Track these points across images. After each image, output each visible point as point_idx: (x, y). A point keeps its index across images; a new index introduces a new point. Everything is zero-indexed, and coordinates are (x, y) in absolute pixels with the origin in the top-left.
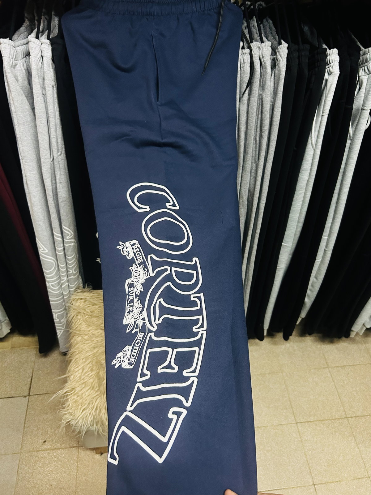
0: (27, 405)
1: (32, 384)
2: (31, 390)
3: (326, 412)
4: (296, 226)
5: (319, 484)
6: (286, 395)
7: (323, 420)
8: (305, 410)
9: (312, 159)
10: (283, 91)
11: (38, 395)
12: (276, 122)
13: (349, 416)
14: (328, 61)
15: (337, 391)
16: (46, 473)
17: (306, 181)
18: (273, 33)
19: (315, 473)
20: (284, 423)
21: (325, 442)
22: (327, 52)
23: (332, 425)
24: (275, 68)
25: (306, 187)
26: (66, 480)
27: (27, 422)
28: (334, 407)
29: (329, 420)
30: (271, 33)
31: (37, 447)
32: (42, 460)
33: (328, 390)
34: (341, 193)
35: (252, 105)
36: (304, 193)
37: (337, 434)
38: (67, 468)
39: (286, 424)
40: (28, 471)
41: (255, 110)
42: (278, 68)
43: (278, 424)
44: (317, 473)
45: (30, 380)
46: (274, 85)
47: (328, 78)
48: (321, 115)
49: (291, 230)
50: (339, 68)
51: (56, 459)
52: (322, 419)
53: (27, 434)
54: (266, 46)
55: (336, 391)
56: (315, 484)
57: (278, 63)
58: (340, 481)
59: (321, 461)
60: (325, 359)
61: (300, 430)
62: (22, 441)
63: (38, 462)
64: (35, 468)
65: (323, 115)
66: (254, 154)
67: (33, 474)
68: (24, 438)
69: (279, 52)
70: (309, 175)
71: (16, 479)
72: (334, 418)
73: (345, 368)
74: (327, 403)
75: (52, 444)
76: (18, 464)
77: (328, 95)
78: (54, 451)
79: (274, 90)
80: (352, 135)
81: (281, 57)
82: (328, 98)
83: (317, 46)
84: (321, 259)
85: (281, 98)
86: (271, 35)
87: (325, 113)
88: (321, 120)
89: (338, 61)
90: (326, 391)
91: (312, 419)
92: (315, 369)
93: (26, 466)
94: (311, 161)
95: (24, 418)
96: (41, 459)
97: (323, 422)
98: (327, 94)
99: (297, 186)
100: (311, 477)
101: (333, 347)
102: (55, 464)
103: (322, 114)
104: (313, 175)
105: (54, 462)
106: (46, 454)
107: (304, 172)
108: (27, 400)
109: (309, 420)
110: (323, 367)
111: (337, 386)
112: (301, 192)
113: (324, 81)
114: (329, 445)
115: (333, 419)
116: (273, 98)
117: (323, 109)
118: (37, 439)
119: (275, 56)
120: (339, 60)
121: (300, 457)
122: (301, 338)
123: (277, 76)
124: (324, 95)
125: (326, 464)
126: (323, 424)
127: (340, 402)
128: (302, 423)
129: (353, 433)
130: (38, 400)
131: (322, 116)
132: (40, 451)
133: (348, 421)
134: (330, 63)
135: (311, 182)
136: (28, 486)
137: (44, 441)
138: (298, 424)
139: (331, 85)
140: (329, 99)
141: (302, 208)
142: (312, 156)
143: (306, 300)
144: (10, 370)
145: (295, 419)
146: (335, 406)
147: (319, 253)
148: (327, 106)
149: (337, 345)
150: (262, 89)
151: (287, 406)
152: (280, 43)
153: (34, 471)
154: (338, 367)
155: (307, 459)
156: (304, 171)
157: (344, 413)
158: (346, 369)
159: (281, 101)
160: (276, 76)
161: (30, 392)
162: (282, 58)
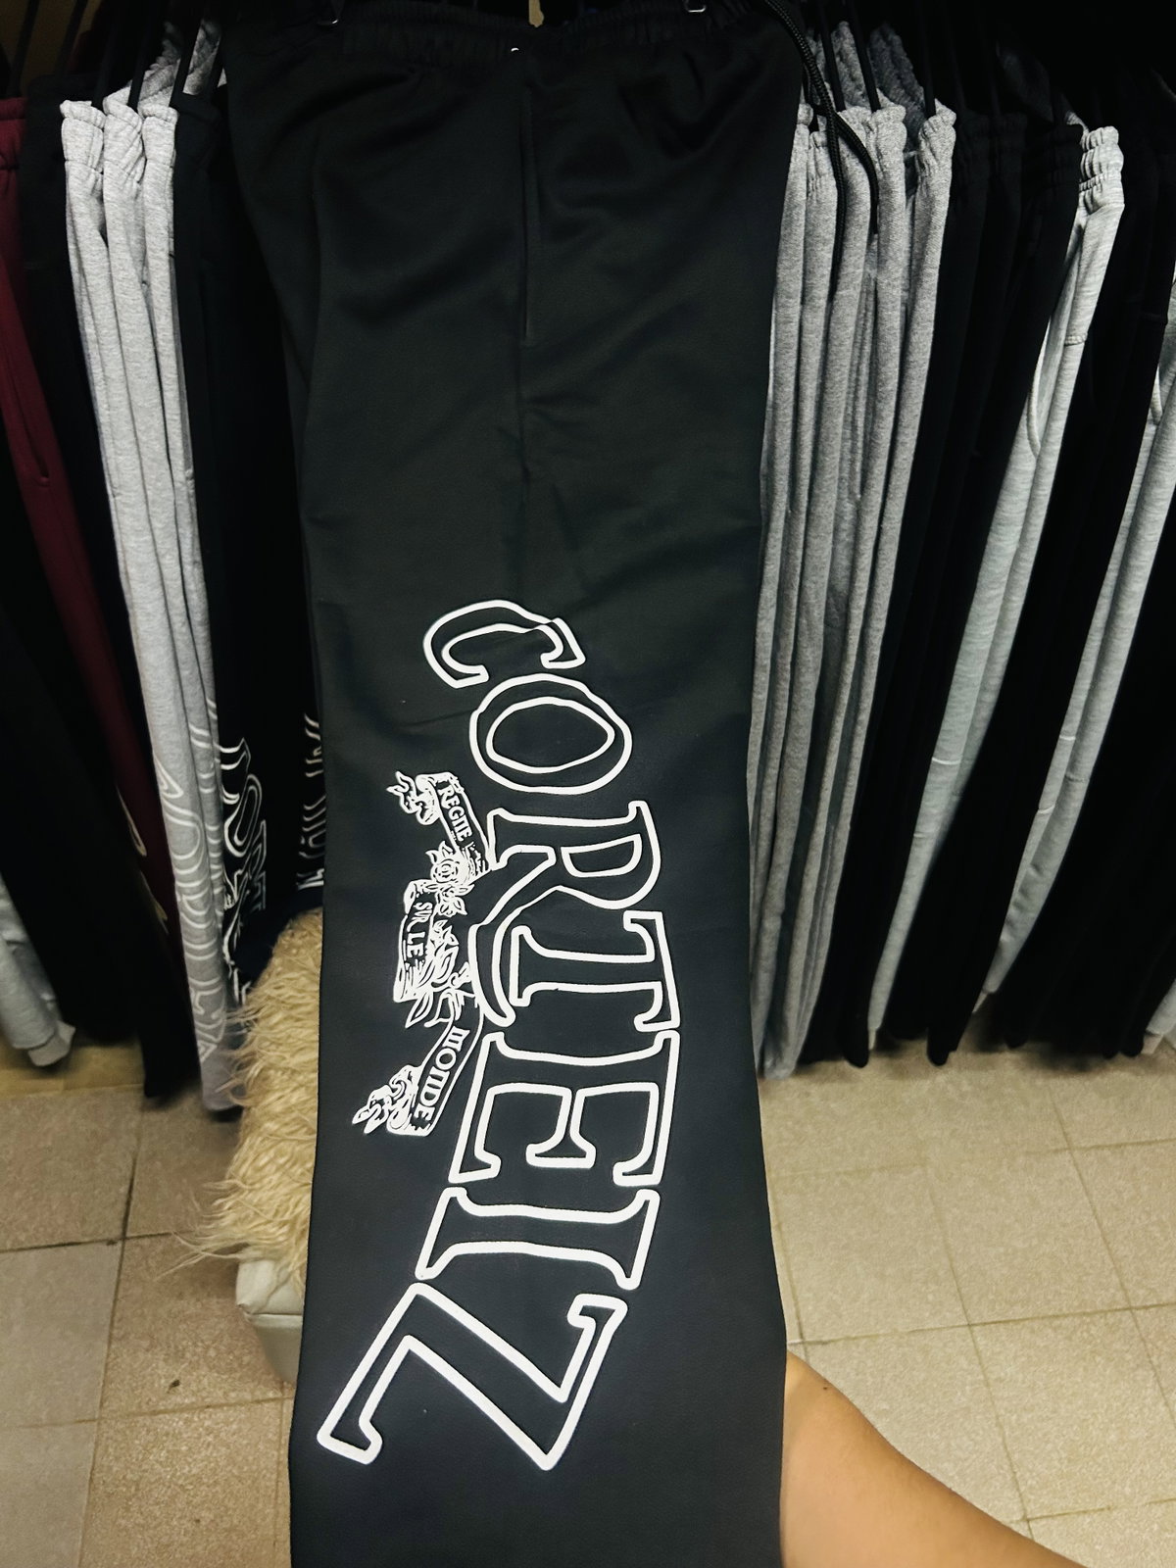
0: (117, 1268)
1: (133, 1203)
2: (130, 1220)
3: (1063, 1291)
4: (974, 702)
5: (1041, 1518)
6: (935, 1238)
7: (1057, 1317)
8: (997, 1284)
9: (1029, 486)
10: (940, 266)
11: (153, 1239)
12: (917, 369)
13: (1138, 1304)
14: (1087, 167)
15: (1100, 1225)
16: (180, 1482)
17: (1011, 558)
18: (902, 76)
19: (1029, 1482)
20: (931, 1326)
21: (1062, 1386)
22: (1083, 138)
23: (1082, 1333)
24: (916, 191)
25: (1010, 575)
26: (243, 1503)
27: (120, 1320)
28: (1087, 1274)
29: (1074, 1315)
30: (899, 78)
31: (150, 1400)
32: (165, 1442)
33: (1069, 1221)
34: (1124, 597)
35: (840, 313)
36: (1001, 597)
37: (1098, 1359)
38: (246, 1469)
39: (938, 1329)
40: (124, 1478)
41: (852, 329)
42: (925, 193)
43: (911, 1329)
44: (1037, 1482)
45: (124, 1189)
46: (912, 247)
47: (1087, 222)
48: (1062, 343)
49: (957, 714)
50: (1121, 189)
51: (210, 1439)
52: (1050, 1313)
53: (119, 1360)
54: (889, 119)
55: (1096, 1224)
56: (1029, 1516)
57: (923, 175)
58: (1109, 1508)
59: (1049, 1447)
60: (1061, 1122)
61: (981, 1348)
62: (104, 1381)
63: (153, 1447)
64: (145, 1467)
65: (1069, 345)
66: (847, 470)
67: (138, 1485)
68: (109, 1373)
69: (927, 138)
70: (1018, 537)
71: (86, 1502)
72: (1088, 1310)
73: (1122, 1152)
74: (1066, 1263)
75: (198, 1391)
76: (91, 1455)
77: (1084, 277)
78: (205, 1413)
79: (910, 265)
80: (1159, 408)
81: (934, 155)
82: (1085, 289)
83: (1051, 118)
84: (1053, 807)
85: (934, 292)
86: (898, 81)
87: (1073, 338)
88: (1063, 361)
89: (1120, 169)
90: (1064, 1225)
91: (1018, 1312)
92: (1028, 1153)
93: (117, 1459)
94: (1026, 495)
95: (108, 1310)
96: (165, 1438)
97: (1057, 1322)
98: (1081, 277)
99: (981, 573)
100: (1017, 1494)
101: (1087, 1083)
102: (208, 1453)
103: (1066, 339)
104: (1032, 539)
105: (206, 1449)
106: (181, 1423)
107: (1002, 529)
108: (119, 1253)
109: (1010, 1315)
110: (1054, 1148)
111: (1098, 1208)
112: (993, 593)
113: (1073, 233)
114: (1073, 1394)
115: (1084, 1314)
116: (908, 290)
117: (1069, 323)
118: (151, 1375)
119: (912, 153)
120: (1122, 163)
121: (981, 1432)
122: (983, 1058)
123: (920, 219)
124: (1074, 278)
125: (1064, 1455)
126: (1055, 1329)
127: (1108, 1260)
128: (987, 1326)
129: (1149, 1356)
130: (153, 1254)
131: (1065, 345)
132: (160, 1412)
133: (1135, 1321)
134: (1093, 175)
135: (1026, 561)
136: (123, 1522)
137: (172, 1381)
138: (976, 1329)
139: (1097, 245)
140: (1089, 291)
141: (995, 644)
142: (1031, 476)
143: (1005, 937)
144: (62, 1159)
145: (965, 1312)
146: (1091, 1271)
147: (1047, 788)
148: (1082, 313)
149: (1098, 1079)
150: (874, 260)
151: (941, 1273)
152: (930, 112)
153: (141, 1478)
154: (1098, 1147)
155: (1004, 1439)
156: (1003, 525)
157: (1120, 1295)
158: (1125, 1153)
159: (934, 298)
160: (916, 217)
161: (129, 1227)
162: (937, 160)
